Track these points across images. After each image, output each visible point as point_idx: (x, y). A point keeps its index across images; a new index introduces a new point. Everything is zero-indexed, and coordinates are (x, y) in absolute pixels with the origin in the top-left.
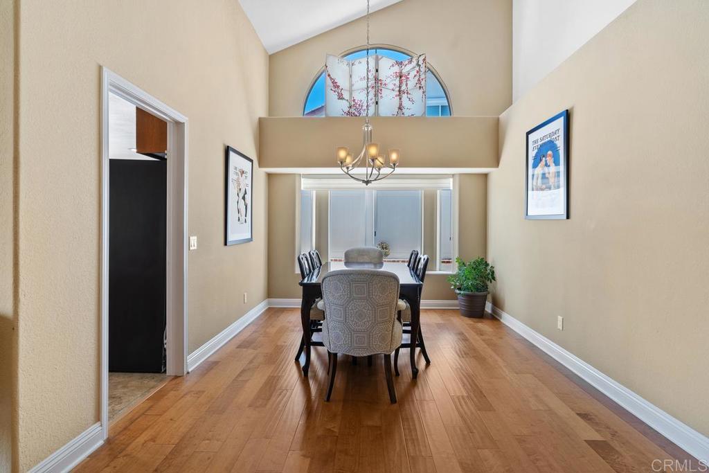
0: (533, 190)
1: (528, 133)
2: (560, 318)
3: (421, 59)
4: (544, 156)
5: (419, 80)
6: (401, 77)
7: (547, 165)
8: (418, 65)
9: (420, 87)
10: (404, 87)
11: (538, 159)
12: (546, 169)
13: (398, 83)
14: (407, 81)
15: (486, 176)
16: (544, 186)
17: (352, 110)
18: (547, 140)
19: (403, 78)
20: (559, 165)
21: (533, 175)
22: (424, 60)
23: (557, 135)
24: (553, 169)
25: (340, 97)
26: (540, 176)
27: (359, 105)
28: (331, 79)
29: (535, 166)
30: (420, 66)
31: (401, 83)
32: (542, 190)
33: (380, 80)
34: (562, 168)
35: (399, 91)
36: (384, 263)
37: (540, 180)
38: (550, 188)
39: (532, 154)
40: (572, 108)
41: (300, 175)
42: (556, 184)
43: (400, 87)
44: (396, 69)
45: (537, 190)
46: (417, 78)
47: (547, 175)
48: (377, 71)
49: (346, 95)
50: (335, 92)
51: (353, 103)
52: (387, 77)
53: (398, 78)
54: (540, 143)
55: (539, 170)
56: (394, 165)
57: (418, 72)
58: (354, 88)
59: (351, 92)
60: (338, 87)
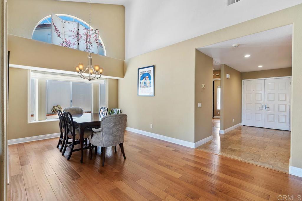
0: (140, 87)
1: (138, 69)
2: (151, 125)
3: (97, 31)
4: (145, 77)
5: (96, 39)
6: (87, 35)
7: (146, 80)
8: (95, 33)
9: (96, 42)
10: (88, 40)
11: (143, 78)
12: (146, 81)
13: (86, 38)
14: (90, 38)
15: (117, 80)
16: (145, 86)
17: (65, 44)
18: (146, 73)
19: (88, 36)
20: (151, 80)
21: (141, 83)
22: (98, 32)
23: (150, 72)
24: (148, 81)
25: (59, 36)
26: (143, 83)
27: (69, 42)
28: (55, 26)
29: (141, 79)
30: (96, 34)
31: (87, 38)
32: (144, 87)
33: (80, 34)
34: (152, 81)
35: (87, 41)
36: (83, 114)
37: (143, 84)
38: (147, 87)
39: (140, 76)
40: (155, 65)
41: (30, 70)
42: (150, 85)
43: (87, 39)
44: (85, 31)
45: (142, 87)
46: (95, 38)
47: (146, 83)
48: (78, 30)
49: (61, 36)
50: (56, 33)
51: (65, 41)
52: (82, 34)
53: (86, 35)
54: (143, 73)
55: (143, 81)
56: (101, 74)
57: (95, 36)
58: (65, 33)
59: (64, 35)
60: (58, 31)
